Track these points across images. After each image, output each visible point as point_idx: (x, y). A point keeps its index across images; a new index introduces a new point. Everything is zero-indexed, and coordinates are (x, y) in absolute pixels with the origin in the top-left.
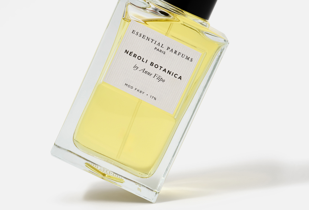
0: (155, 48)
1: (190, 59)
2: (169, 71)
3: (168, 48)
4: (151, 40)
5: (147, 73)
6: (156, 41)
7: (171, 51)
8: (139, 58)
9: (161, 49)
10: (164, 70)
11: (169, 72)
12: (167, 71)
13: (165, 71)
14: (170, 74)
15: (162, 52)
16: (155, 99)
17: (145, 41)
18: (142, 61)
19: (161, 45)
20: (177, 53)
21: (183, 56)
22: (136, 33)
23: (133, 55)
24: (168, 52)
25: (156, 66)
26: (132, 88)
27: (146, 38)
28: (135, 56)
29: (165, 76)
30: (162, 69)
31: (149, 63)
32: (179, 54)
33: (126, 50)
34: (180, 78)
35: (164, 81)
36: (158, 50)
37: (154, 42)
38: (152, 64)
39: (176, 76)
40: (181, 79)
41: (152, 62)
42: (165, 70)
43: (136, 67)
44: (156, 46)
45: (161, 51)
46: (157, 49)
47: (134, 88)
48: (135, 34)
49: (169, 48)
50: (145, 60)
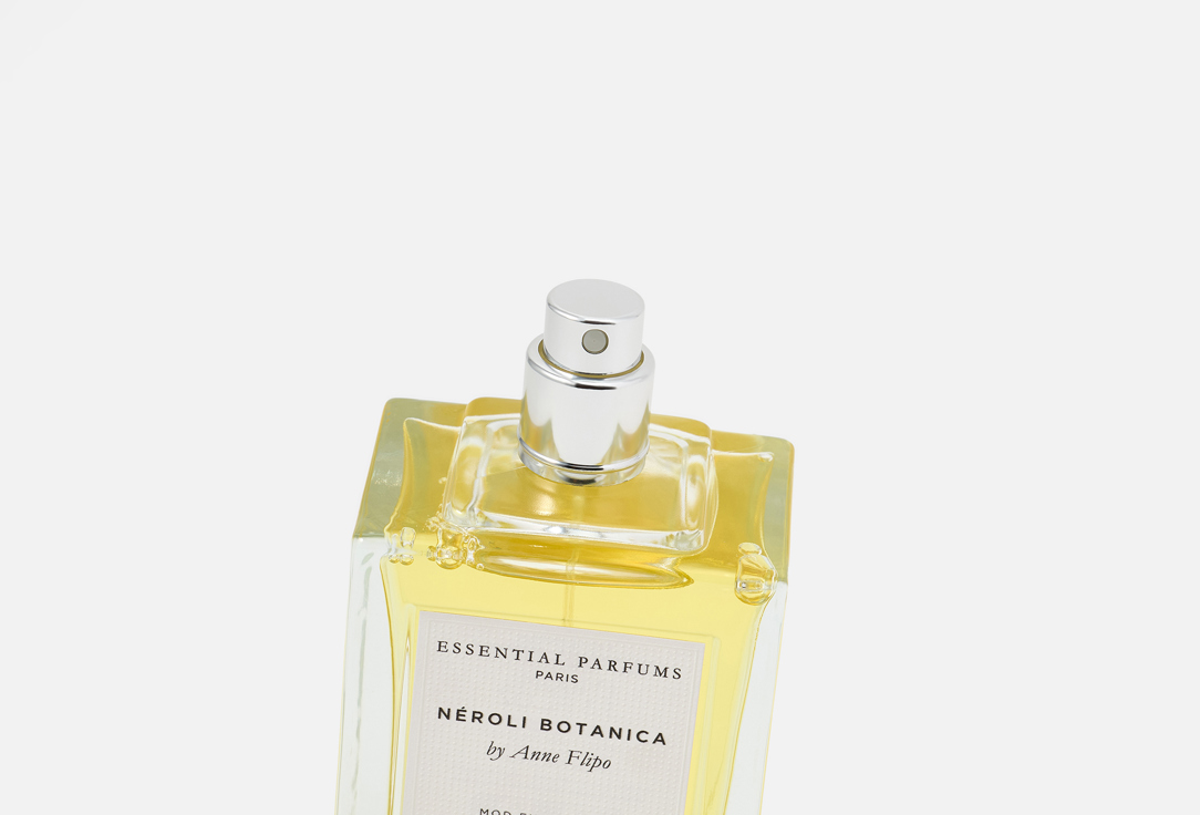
0: (538, 674)
1: (670, 673)
2: (612, 729)
3: (582, 661)
4: (511, 655)
5: (541, 756)
6: (531, 653)
7: (597, 666)
8: (495, 719)
9: (558, 669)
10: (594, 732)
11: (616, 733)
12: (606, 732)
13: (600, 733)
14: (619, 737)
15: (563, 679)
17: (491, 662)
18: (509, 724)
19: (552, 659)
20: (620, 667)
21: (643, 670)
22: (450, 647)
23: (469, 716)
24: (585, 673)
25: (564, 727)
27: (492, 651)
28: (477, 716)
29: (603, 747)
30: (588, 730)
31: (534, 723)
32: (625, 667)
33: (441, 710)
34: (660, 738)
35: (607, 764)
36: (549, 676)
37: (524, 657)
38: (546, 725)
39: (643, 737)
40: (663, 741)
41: (543, 720)
42: (597, 731)
43: (495, 751)
44: (536, 666)
45: (559, 677)
46: (545, 675)
48: (450, 651)
49: (584, 660)
50: (517, 720)
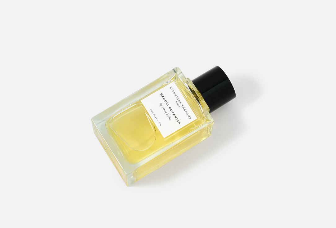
0: (176, 102)
1: (190, 117)
3: (183, 106)
4: (176, 97)
5: (165, 111)
7: (183, 108)
8: (166, 101)
9: (179, 104)
11: (176, 117)
12: (175, 116)
16: (160, 125)
17: (174, 95)
19: (180, 102)
20: (185, 111)
21: (187, 114)
22: (172, 89)
23: (163, 98)
24: (181, 107)
25: (171, 110)
26: (153, 113)
27: (175, 94)
28: (164, 99)
29: (172, 117)
30: (173, 114)
31: (169, 106)
33: (162, 94)
34: (179, 123)
35: (170, 119)
37: (178, 98)
38: (170, 108)
39: (178, 121)
42: (174, 115)
43: (161, 104)
44: (177, 101)
45: (178, 105)
47: (153, 114)
50: (167, 104)
